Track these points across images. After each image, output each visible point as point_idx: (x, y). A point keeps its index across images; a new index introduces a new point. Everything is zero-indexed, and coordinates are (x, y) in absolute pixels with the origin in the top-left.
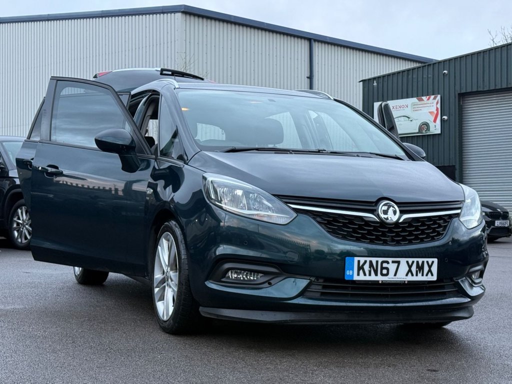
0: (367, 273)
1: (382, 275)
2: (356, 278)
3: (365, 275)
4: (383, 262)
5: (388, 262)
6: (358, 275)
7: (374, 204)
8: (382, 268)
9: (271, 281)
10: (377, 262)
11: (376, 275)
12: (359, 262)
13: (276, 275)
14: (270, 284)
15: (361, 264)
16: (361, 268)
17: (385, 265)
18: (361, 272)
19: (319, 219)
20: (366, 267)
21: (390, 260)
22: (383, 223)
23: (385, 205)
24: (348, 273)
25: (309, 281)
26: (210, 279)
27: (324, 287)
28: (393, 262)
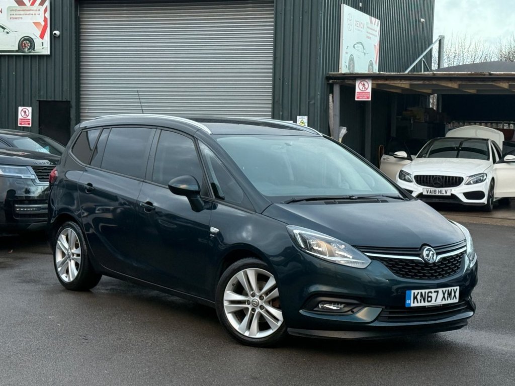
0: (419, 301)
1: (428, 301)
2: (412, 305)
3: (418, 302)
4: (429, 293)
5: (431, 292)
6: (414, 303)
7: (418, 250)
8: (428, 297)
9: (353, 310)
10: (425, 292)
11: (424, 302)
12: (414, 293)
13: (356, 305)
14: (353, 312)
15: (416, 295)
16: (415, 298)
17: (430, 294)
18: (415, 300)
19: (385, 263)
20: (419, 297)
21: (433, 290)
22: (426, 264)
23: (427, 250)
24: (408, 302)
25: (381, 309)
26: (304, 309)
27: (390, 313)
28: (435, 292)
